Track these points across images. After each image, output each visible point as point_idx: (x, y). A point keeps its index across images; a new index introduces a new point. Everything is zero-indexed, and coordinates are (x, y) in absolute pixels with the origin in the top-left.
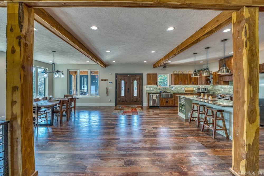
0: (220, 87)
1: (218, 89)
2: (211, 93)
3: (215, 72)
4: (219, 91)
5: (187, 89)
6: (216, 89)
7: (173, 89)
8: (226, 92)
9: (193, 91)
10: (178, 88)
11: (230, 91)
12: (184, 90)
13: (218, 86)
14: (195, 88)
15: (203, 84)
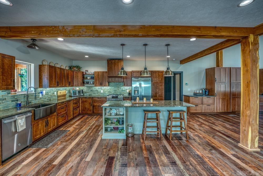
0: (99, 88)
1: (96, 91)
2: (86, 95)
3: (98, 72)
4: (97, 93)
5: (60, 93)
6: (93, 91)
7: (41, 96)
8: (106, 93)
9: (66, 95)
10: (49, 93)
11: (110, 92)
12: (57, 95)
13: (96, 87)
14: (67, 91)
15: (79, 85)
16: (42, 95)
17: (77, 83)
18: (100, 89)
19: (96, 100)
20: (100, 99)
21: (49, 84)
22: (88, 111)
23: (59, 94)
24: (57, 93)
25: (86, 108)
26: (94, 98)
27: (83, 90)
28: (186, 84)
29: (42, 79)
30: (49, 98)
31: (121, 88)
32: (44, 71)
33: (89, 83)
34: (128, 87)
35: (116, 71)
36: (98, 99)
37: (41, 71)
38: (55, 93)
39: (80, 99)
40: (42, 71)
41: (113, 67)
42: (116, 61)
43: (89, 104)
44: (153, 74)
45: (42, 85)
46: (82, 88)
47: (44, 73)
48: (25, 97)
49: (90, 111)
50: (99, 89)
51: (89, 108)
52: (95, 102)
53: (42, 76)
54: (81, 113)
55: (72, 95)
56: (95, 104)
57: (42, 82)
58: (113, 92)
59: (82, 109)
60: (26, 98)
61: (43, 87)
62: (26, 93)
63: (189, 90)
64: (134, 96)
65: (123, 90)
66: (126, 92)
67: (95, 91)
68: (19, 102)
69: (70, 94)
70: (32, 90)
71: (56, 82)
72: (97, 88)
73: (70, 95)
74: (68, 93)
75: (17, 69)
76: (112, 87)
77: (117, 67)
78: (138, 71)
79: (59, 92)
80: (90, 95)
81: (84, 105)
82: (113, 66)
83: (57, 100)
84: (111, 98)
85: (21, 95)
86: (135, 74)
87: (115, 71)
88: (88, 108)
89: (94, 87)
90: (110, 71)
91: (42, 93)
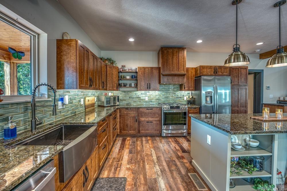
1: (138, 98)
2: (123, 104)
3: (144, 67)
4: (139, 101)
5: (88, 101)
6: (133, 98)
7: (61, 107)
8: (153, 101)
9: (94, 104)
10: (74, 101)
11: (159, 100)
12: (84, 105)
13: (137, 92)
14: (96, 98)
15: (114, 89)
16: (63, 104)
17: (111, 85)
18: (144, 95)
19: (143, 113)
20: (150, 111)
21: (79, 80)
22: (130, 131)
23: (87, 103)
24: (85, 101)
25: (127, 125)
26: (141, 109)
27: (119, 97)
28: (268, 87)
29: (64, 71)
30: (73, 110)
31: (175, 93)
32: (69, 53)
33: (127, 86)
34: (187, 92)
35: (175, 65)
36: (148, 111)
37: (62, 54)
38: (82, 100)
39: (118, 111)
40: (65, 53)
41: (171, 60)
42: (175, 50)
43: (131, 118)
44: (233, 72)
45: (63, 83)
46: (116, 93)
47: (67, 58)
48: (26, 109)
49: (134, 130)
50: (142, 95)
51: (131, 124)
52: (142, 116)
53: (64, 64)
54: (119, 134)
55: (105, 105)
56: (143, 119)
57: (63, 76)
58: (163, 100)
59: (120, 127)
60: (30, 111)
61: (66, 87)
62: (30, 99)
63: (271, 96)
64: (205, 106)
65: (179, 96)
66: (183, 99)
67: (136, 98)
68: (10, 126)
69: (99, 102)
70: (42, 94)
71: (88, 79)
72: (139, 93)
73: (100, 104)
74: (97, 101)
75: (12, 63)
76: (161, 92)
77: (176, 60)
78: (211, 66)
79: (87, 99)
80: (127, 104)
81: (125, 120)
82: (171, 58)
83: (84, 113)
84: (170, 109)
85: (18, 104)
86: (205, 70)
87: (173, 65)
88: (130, 126)
89: (135, 92)
90: (166, 66)
91: (62, 100)
